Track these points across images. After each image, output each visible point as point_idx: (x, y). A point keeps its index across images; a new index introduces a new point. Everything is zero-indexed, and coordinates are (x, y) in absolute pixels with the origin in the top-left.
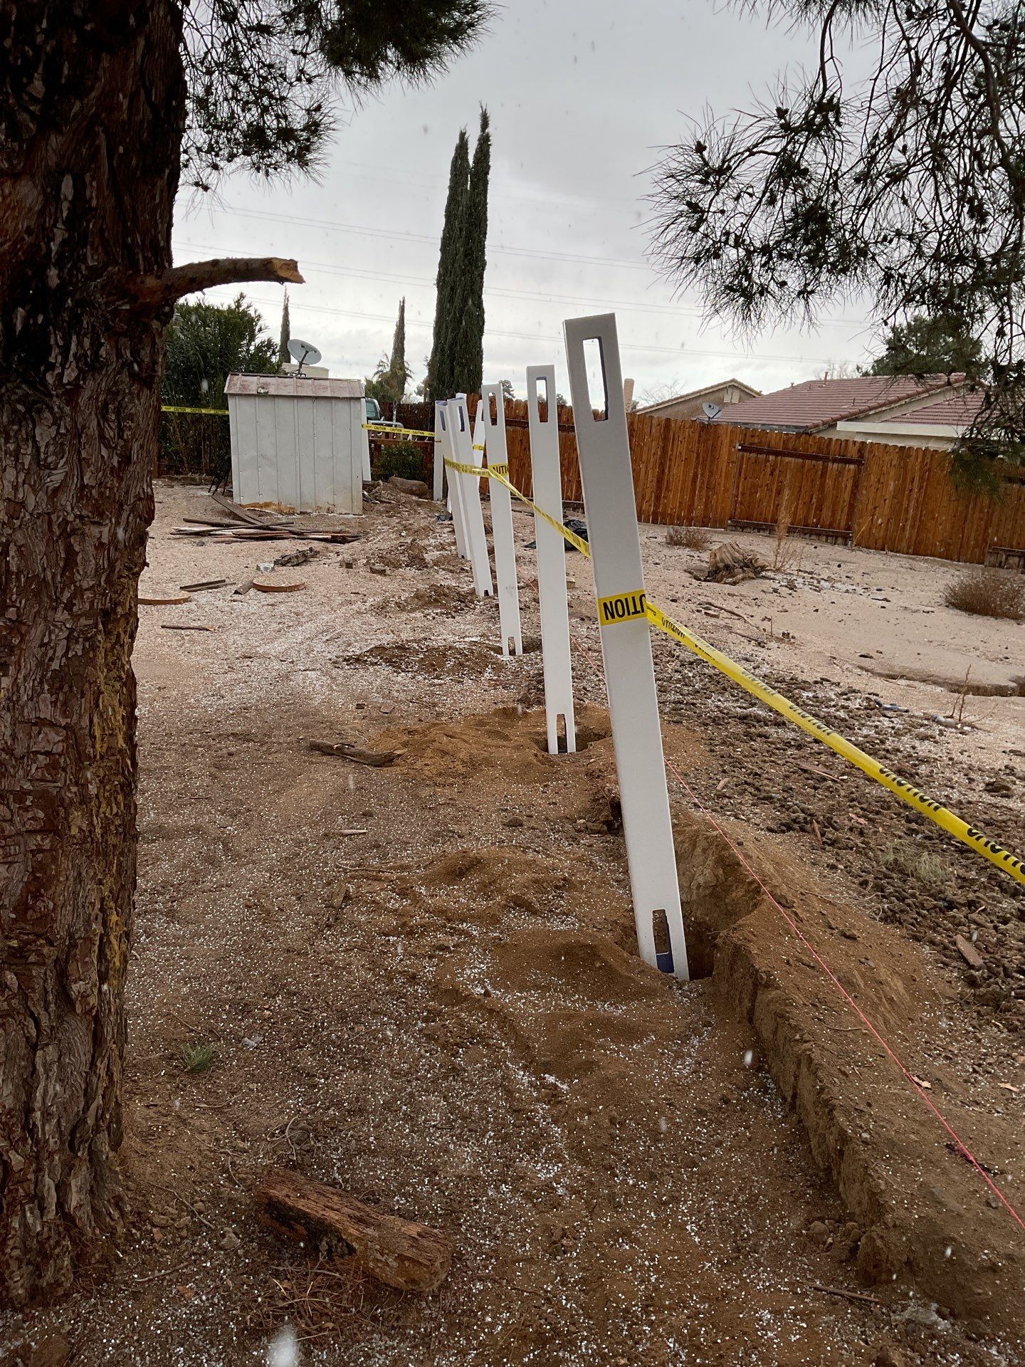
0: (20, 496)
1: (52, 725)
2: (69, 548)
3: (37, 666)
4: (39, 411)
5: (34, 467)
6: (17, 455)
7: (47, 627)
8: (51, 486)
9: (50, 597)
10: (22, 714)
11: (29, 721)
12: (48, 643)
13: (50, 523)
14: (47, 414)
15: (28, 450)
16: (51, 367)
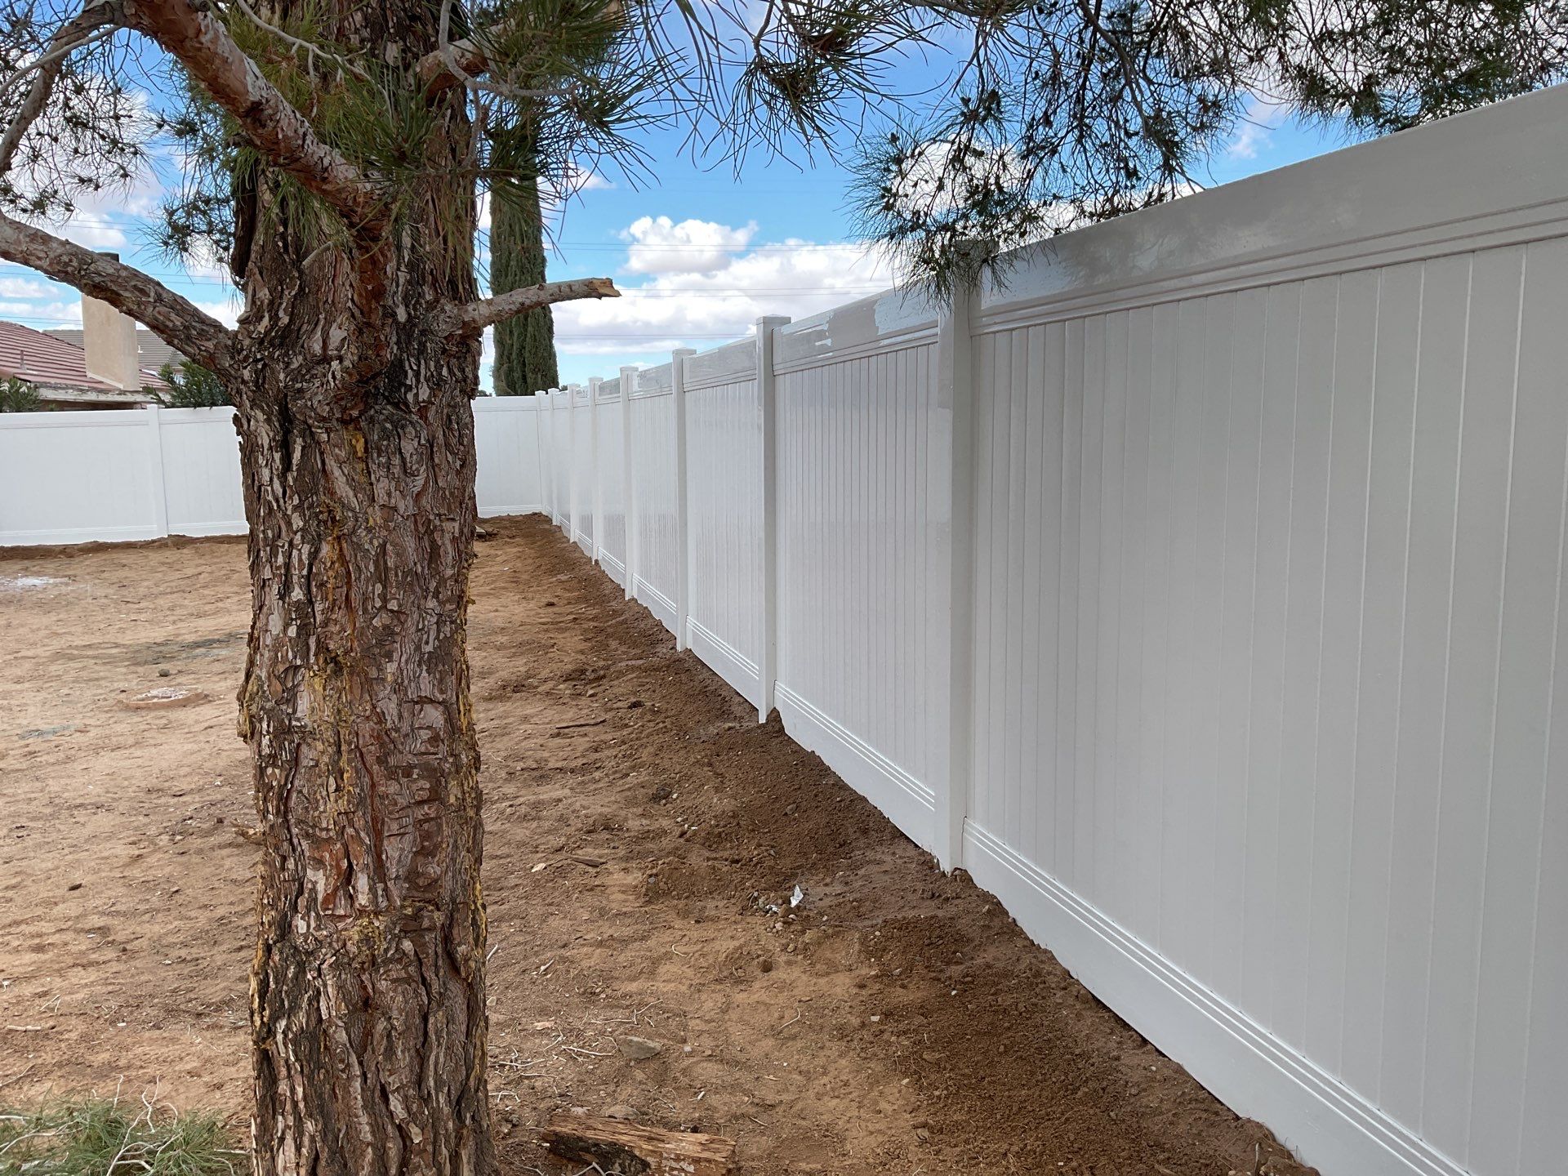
0: (393, 501)
1: (431, 701)
2: (433, 542)
3: (415, 650)
4: (403, 427)
5: (402, 476)
6: (388, 466)
7: (420, 615)
8: (416, 490)
9: (421, 587)
10: (406, 694)
11: (413, 700)
12: (423, 629)
13: (416, 521)
14: (410, 429)
15: (396, 461)
16: (410, 388)
